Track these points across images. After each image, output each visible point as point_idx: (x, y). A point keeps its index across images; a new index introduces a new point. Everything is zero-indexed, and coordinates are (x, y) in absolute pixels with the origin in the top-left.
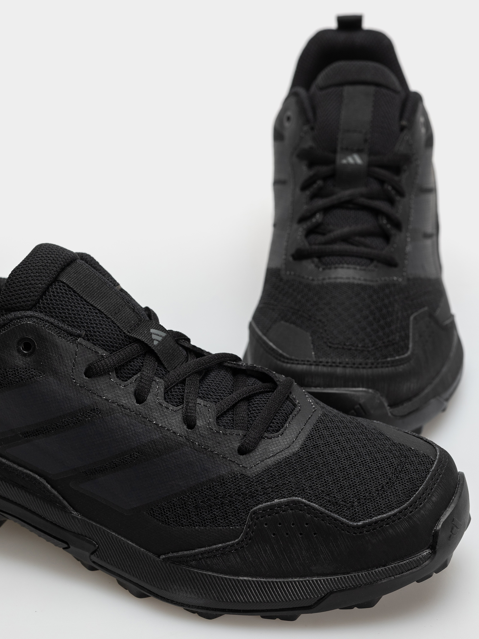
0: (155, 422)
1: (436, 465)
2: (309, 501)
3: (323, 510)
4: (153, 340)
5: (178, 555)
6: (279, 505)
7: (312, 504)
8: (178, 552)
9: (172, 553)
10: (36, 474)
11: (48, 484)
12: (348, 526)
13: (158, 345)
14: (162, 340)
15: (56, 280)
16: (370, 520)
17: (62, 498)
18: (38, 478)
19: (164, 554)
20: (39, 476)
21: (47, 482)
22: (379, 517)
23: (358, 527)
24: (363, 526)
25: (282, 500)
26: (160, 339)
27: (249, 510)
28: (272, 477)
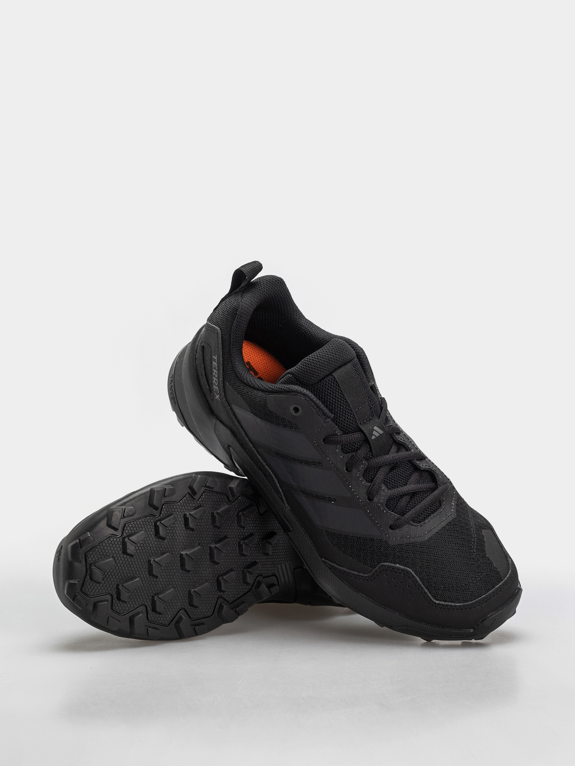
0: (350, 487)
1: (502, 584)
2: (416, 574)
3: (421, 584)
4: (372, 435)
5: (331, 564)
6: (398, 569)
7: (416, 577)
8: (332, 562)
9: (329, 561)
10: (274, 475)
11: (279, 483)
12: (431, 600)
13: (375, 439)
14: (379, 436)
15: (331, 374)
16: (444, 603)
17: (283, 495)
18: (274, 477)
19: (325, 558)
20: (275, 477)
21: (278, 482)
22: (450, 603)
23: (435, 603)
24: (438, 604)
25: (401, 566)
26: (377, 435)
27: (381, 562)
28: (402, 550)
